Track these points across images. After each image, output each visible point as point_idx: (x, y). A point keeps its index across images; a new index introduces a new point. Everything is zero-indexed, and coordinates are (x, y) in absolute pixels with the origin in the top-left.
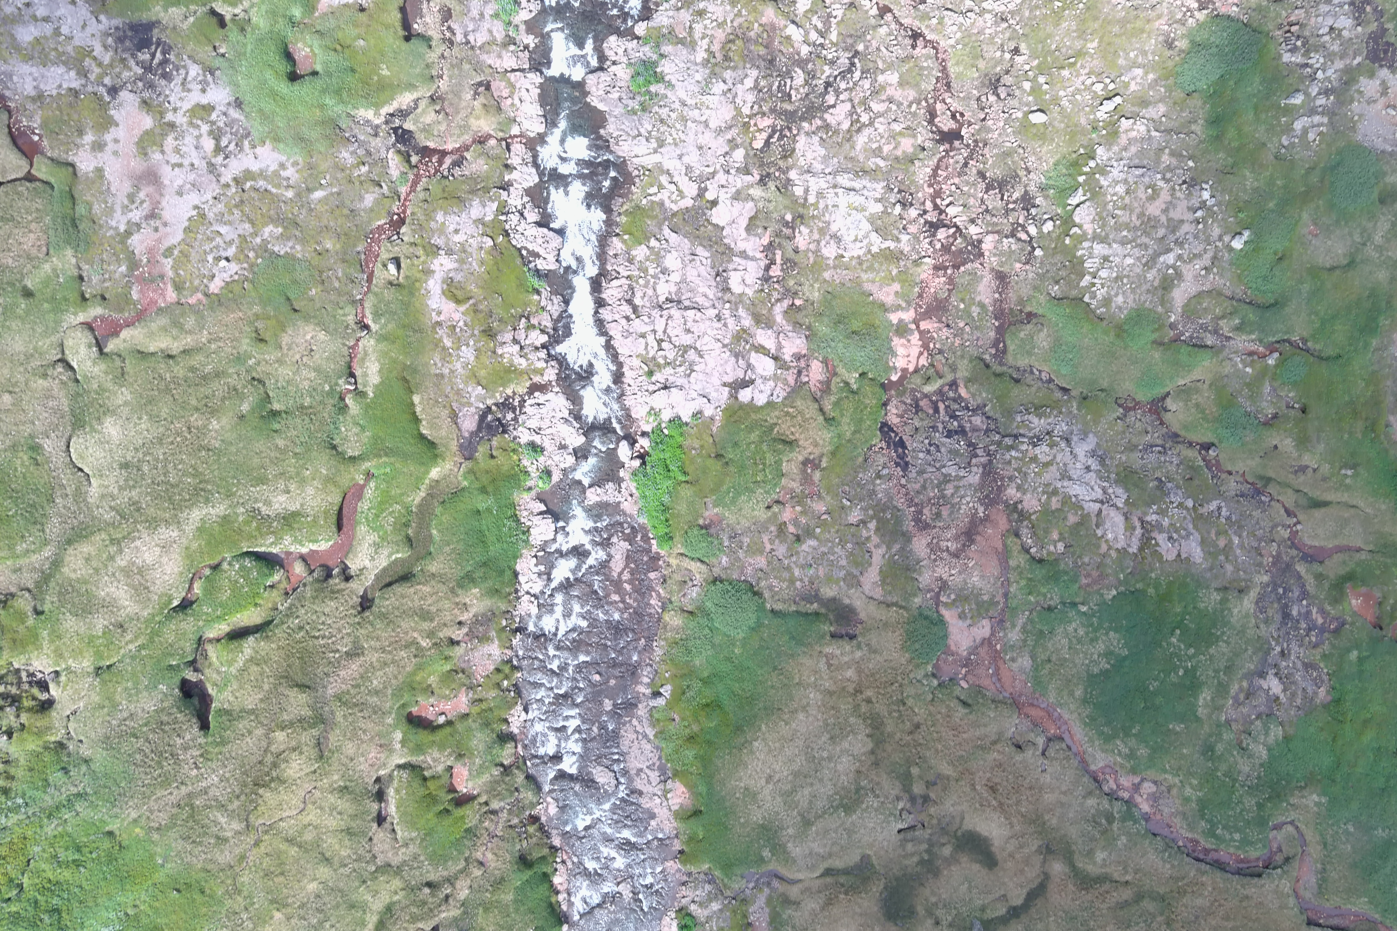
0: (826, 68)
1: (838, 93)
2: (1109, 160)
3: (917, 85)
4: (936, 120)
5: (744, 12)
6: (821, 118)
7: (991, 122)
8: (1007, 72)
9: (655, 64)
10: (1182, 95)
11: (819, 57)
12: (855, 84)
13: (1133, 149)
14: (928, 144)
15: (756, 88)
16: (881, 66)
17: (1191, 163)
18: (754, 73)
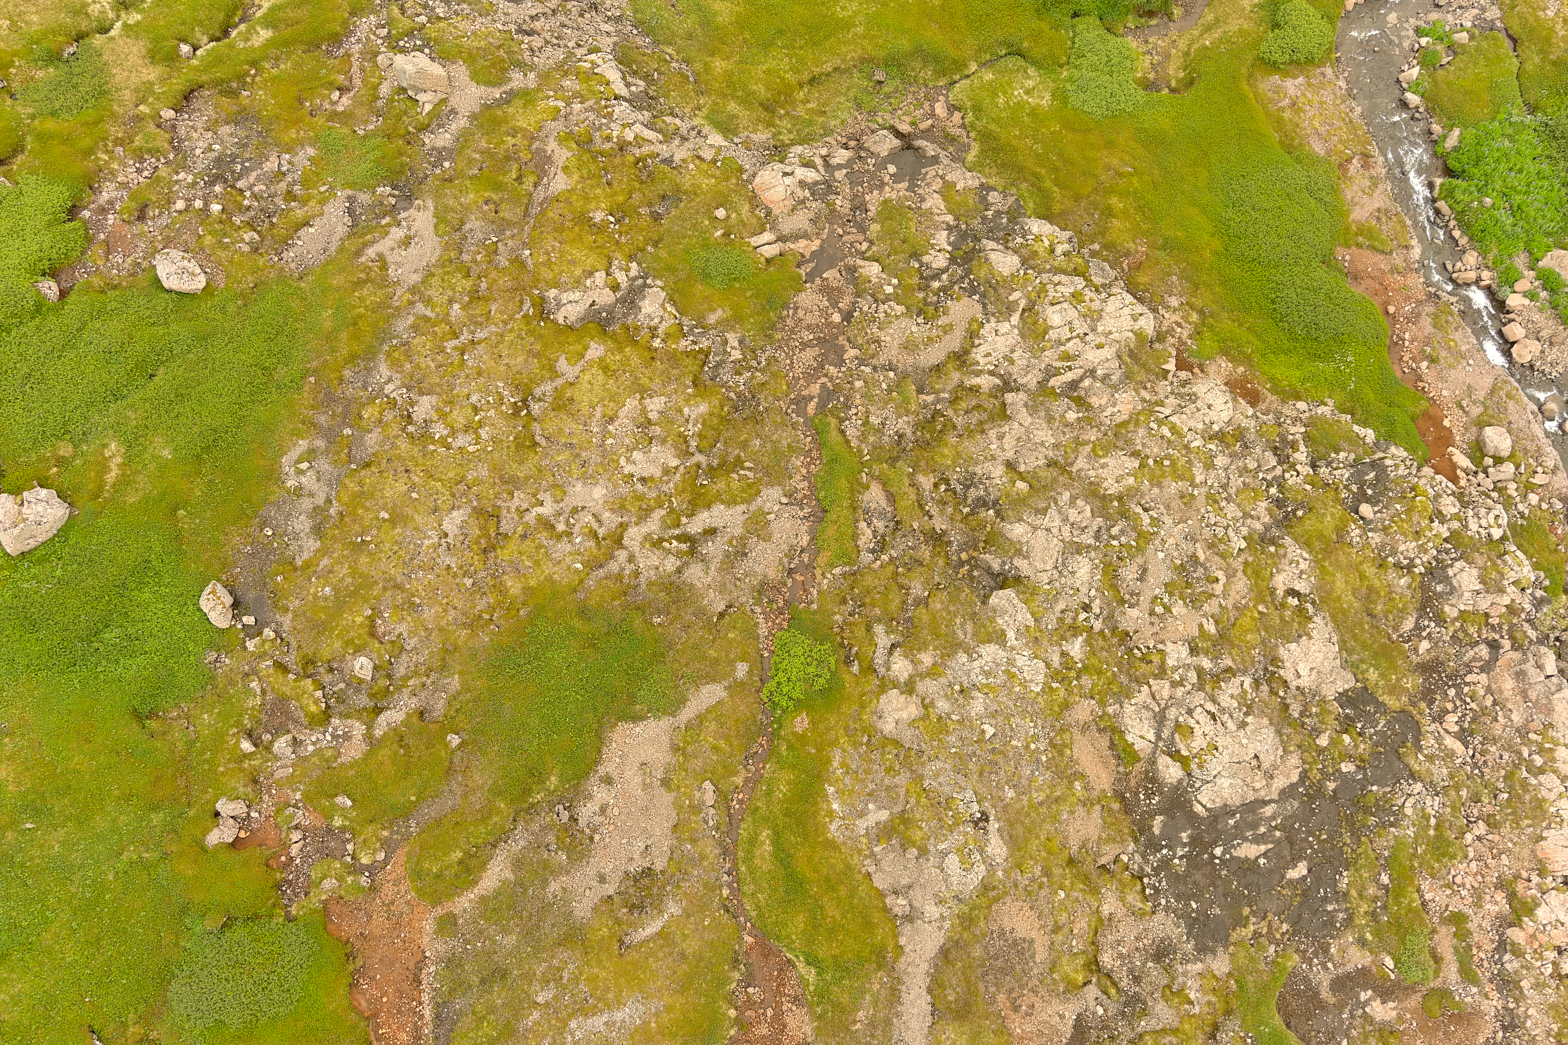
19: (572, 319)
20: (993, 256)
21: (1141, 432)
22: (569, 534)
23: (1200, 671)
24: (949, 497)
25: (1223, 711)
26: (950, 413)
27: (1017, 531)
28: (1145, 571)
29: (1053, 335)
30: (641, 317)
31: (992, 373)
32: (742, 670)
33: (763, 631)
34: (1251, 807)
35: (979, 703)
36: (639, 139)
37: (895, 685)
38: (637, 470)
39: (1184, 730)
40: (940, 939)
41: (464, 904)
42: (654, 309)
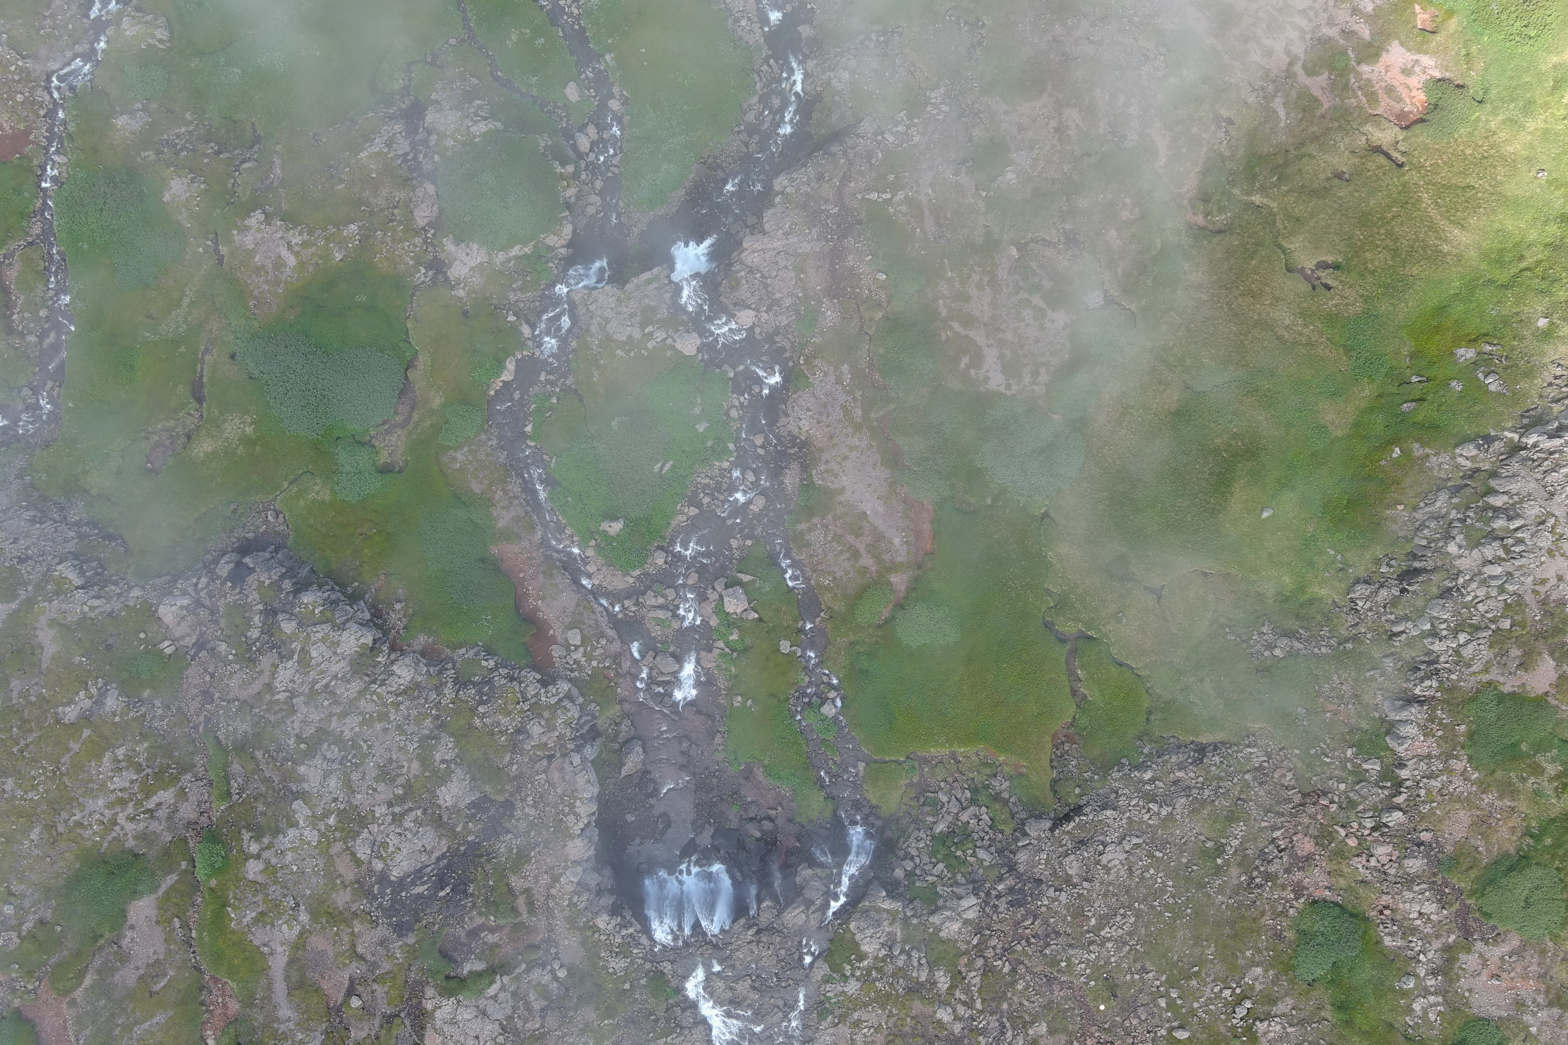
19: (73, 719)
20: (282, 625)
21: (363, 701)
22: (91, 825)
23: (394, 815)
24: (270, 760)
25: (406, 829)
26: (267, 715)
27: (302, 769)
28: (364, 773)
29: (314, 662)
30: (107, 709)
31: (284, 691)
32: (184, 865)
33: (191, 845)
34: (419, 871)
35: (289, 857)
36: (92, 608)
37: (252, 856)
38: (117, 786)
39: (384, 845)
40: (285, 959)
41: (78, 994)
42: (113, 702)
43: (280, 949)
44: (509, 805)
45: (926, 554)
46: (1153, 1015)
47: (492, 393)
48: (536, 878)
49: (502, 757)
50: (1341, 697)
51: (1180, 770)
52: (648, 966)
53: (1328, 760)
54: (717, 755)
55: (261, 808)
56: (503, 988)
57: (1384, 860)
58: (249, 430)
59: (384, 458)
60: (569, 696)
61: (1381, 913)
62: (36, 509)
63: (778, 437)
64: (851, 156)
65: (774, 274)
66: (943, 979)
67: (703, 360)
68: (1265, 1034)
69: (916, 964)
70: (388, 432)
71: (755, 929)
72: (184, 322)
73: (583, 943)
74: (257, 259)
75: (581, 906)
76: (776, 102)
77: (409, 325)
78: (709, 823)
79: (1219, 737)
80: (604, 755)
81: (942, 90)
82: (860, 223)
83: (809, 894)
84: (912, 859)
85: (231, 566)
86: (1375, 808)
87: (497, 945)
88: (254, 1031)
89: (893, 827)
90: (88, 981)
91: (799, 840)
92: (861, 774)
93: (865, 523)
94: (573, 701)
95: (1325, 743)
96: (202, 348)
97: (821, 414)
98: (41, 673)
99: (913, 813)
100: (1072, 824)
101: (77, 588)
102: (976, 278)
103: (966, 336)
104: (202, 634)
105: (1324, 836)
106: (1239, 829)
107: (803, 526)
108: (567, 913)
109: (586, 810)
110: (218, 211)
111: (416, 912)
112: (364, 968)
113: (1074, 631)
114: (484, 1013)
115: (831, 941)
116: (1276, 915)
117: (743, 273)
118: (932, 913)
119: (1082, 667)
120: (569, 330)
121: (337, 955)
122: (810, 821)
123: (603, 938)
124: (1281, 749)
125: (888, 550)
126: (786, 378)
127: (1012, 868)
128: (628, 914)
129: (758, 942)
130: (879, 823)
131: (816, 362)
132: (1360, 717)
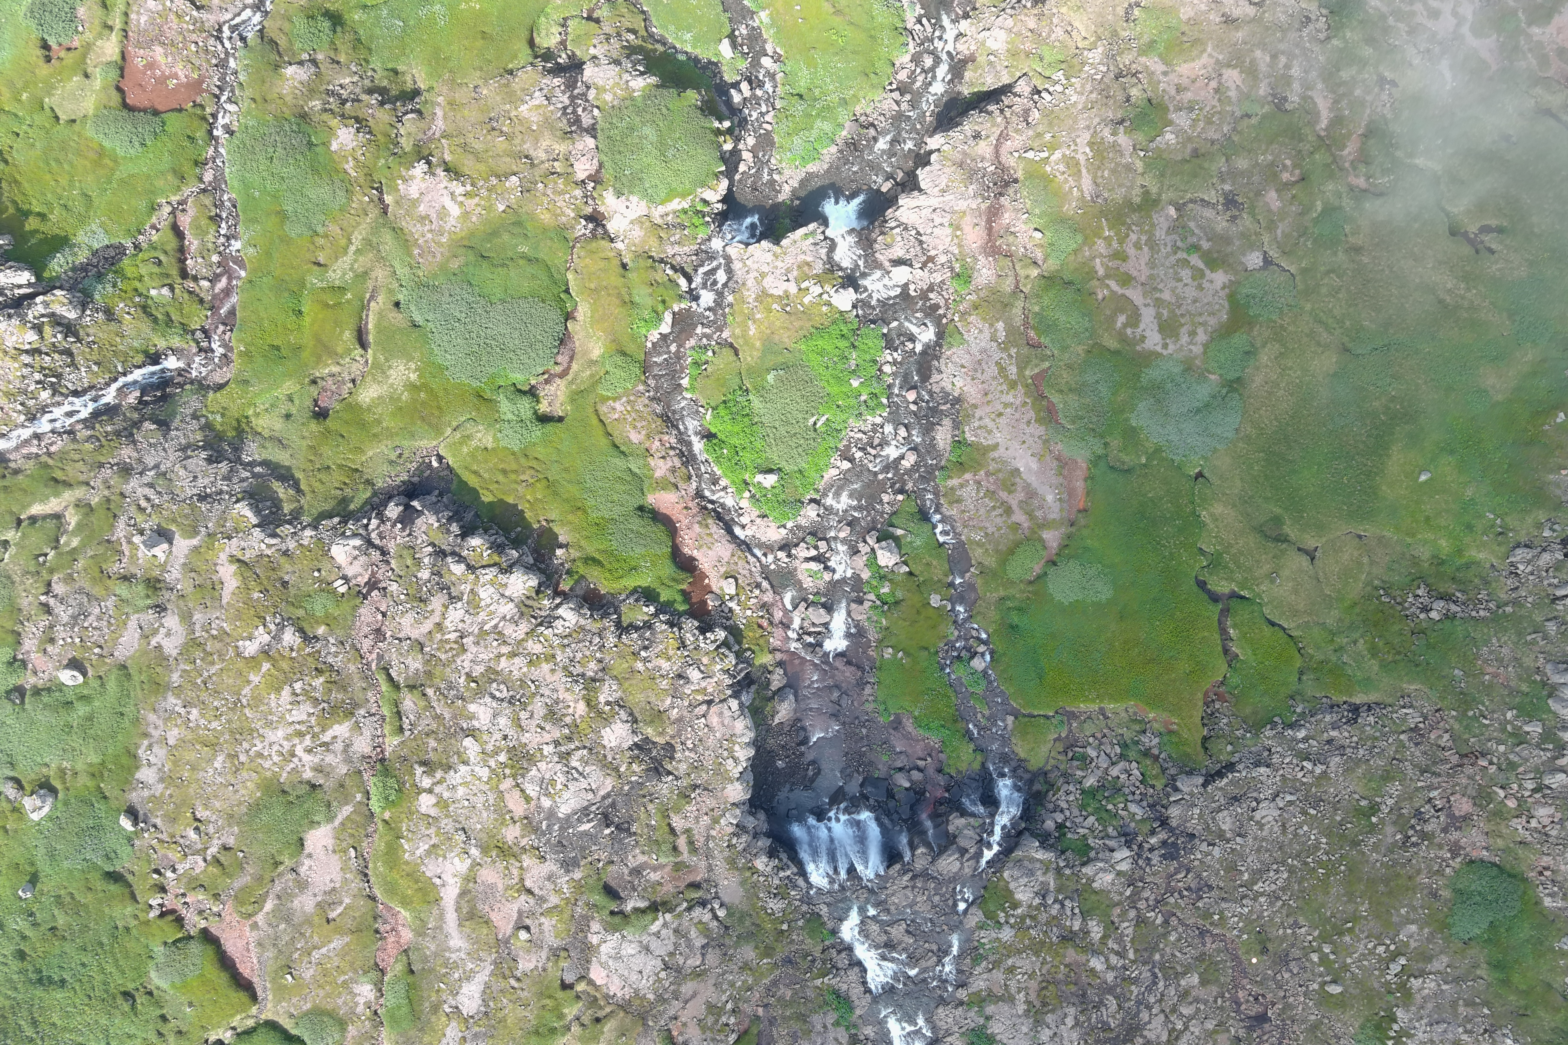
0: (1133, 987)
1: (1149, 1008)
2: (1410, 1020)
3: (1217, 980)
4: (1243, 1007)
5: (1049, 959)
6: (1141, 1036)
7: (1291, 999)
8: (1293, 946)
9: (984, 1026)
10: (1461, 945)
11: (1124, 979)
12: (1162, 995)
13: (1430, 1006)
14: (1242, 1033)
15: (1077, 1024)
16: (1179, 969)
17: (1486, 1011)
18: (1071, 1011)
19: (252, 653)
20: (451, 567)
21: (530, 642)
22: (270, 756)
23: (561, 753)
24: (441, 697)
25: (573, 768)
26: (438, 654)
27: (472, 708)
28: (532, 712)
29: (483, 604)
30: (284, 644)
31: (455, 631)
32: (359, 797)
33: (366, 778)
34: (586, 808)
35: (461, 792)
36: (269, 546)
37: (425, 791)
38: (295, 719)
39: (552, 782)
40: (457, 891)
41: (260, 918)
42: (290, 637)
43: (451, 881)
44: (669, 748)
45: (1079, 511)
46: (1304, 968)
47: (649, 345)
48: (697, 818)
49: (663, 701)
50: (1500, 660)
51: (1333, 729)
52: (804, 908)
53: (1487, 722)
54: (867, 705)
55: (433, 743)
56: (665, 925)
57: (1546, 821)
58: (413, 377)
59: (543, 407)
60: (725, 644)
61: (1541, 873)
62: (212, 449)
63: (931, 393)
64: (1008, 114)
65: (929, 231)
66: (1096, 929)
67: (857, 316)
68: (1419, 990)
69: (1069, 913)
70: (547, 382)
71: (910, 874)
72: (351, 269)
73: (743, 883)
74: (421, 208)
75: (740, 848)
76: (928, 62)
77: (570, 276)
78: (858, 772)
79: (1373, 697)
80: (757, 702)
81: (1100, 50)
82: (1016, 181)
83: (962, 842)
84: (1062, 811)
85: (401, 508)
86: (1537, 770)
87: (660, 884)
88: (425, 959)
89: (1041, 779)
90: (269, 906)
91: (947, 791)
92: (1010, 727)
93: (1018, 480)
94: (730, 649)
95: (1483, 704)
96: (368, 296)
97: (976, 370)
98: (222, 607)
99: (1062, 767)
100: (1225, 780)
101: (254, 526)
102: (1133, 237)
103: (1123, 295)
104: (373, 574)
105: (1482, 797)
106: (1395, 788)
107: (954, 482)
108: (726, 853)
109: (744, 754)
110: (383, 161)
111: (583, 849)
112: (532, 901)
113: (1226, 591)
114: (647, 949)
115: (985, 888)
116: (1431, 874)
117: (897, 230)
118: (1084, 864)
119: (1235, 626)
120: (725, 285)
121: (508, 888)
122: (959, 772)
123: (762, 879)
124: (1437, 711)
125: (1041, 507)
126: (940, 335)
127: (1164, 822)
128: (784, 856)
129: (913, 887)
130: (1027, 776)
131: (971, 319)
132: (1520, 679)
